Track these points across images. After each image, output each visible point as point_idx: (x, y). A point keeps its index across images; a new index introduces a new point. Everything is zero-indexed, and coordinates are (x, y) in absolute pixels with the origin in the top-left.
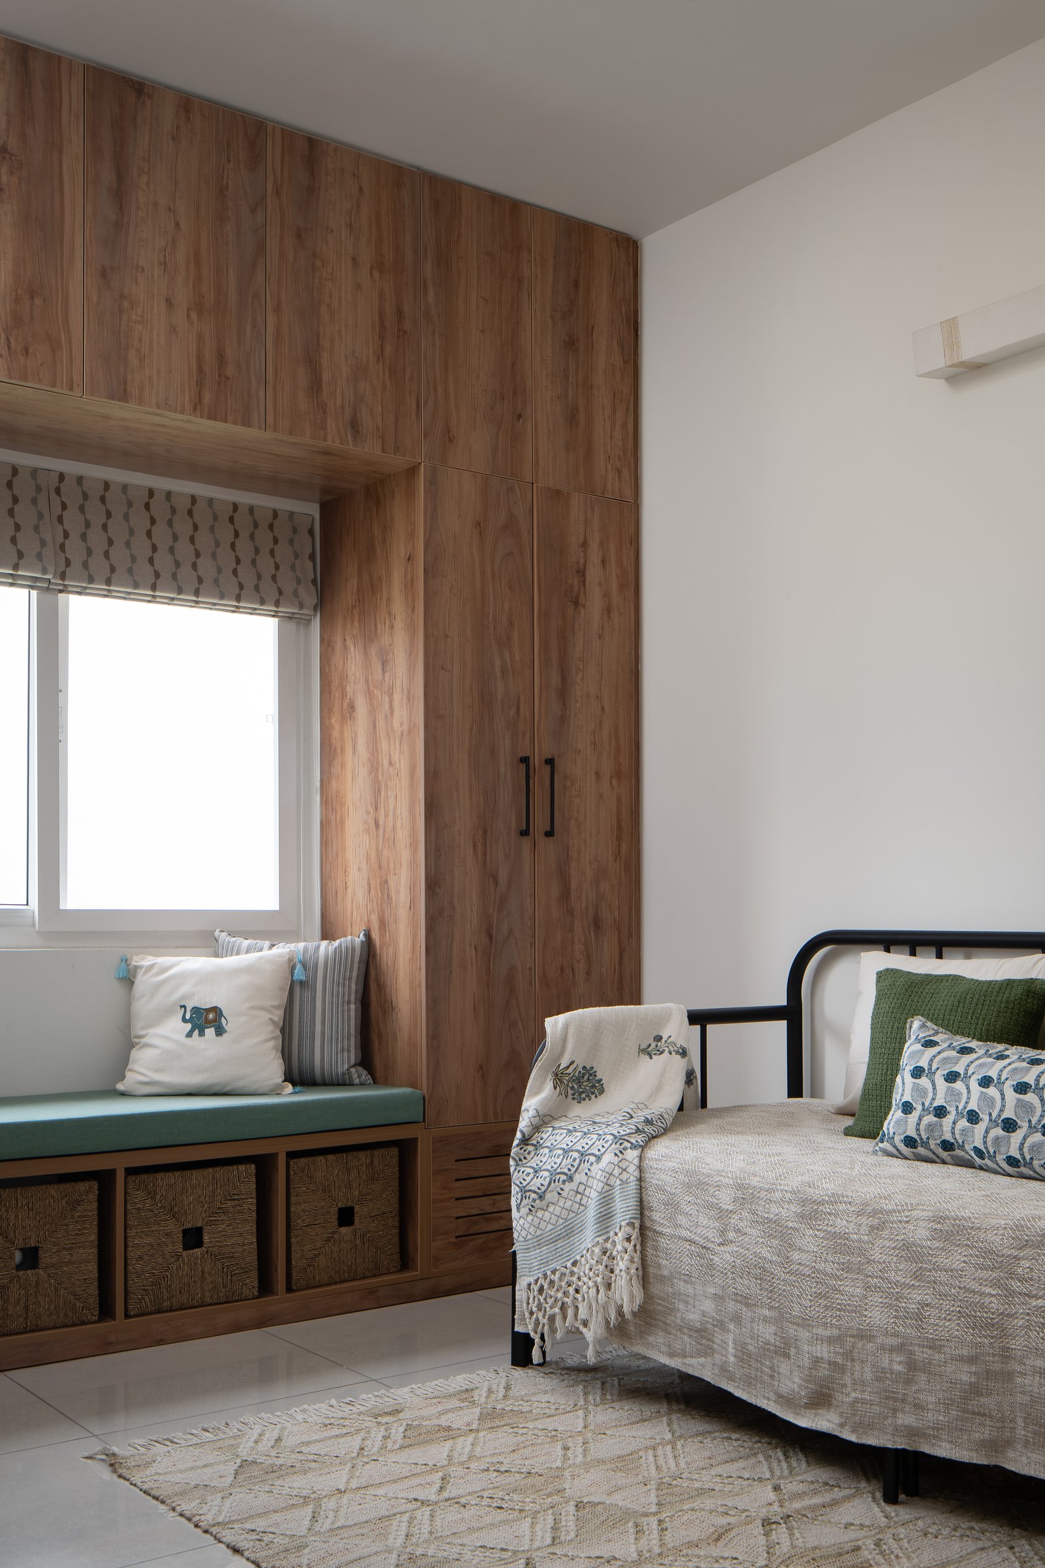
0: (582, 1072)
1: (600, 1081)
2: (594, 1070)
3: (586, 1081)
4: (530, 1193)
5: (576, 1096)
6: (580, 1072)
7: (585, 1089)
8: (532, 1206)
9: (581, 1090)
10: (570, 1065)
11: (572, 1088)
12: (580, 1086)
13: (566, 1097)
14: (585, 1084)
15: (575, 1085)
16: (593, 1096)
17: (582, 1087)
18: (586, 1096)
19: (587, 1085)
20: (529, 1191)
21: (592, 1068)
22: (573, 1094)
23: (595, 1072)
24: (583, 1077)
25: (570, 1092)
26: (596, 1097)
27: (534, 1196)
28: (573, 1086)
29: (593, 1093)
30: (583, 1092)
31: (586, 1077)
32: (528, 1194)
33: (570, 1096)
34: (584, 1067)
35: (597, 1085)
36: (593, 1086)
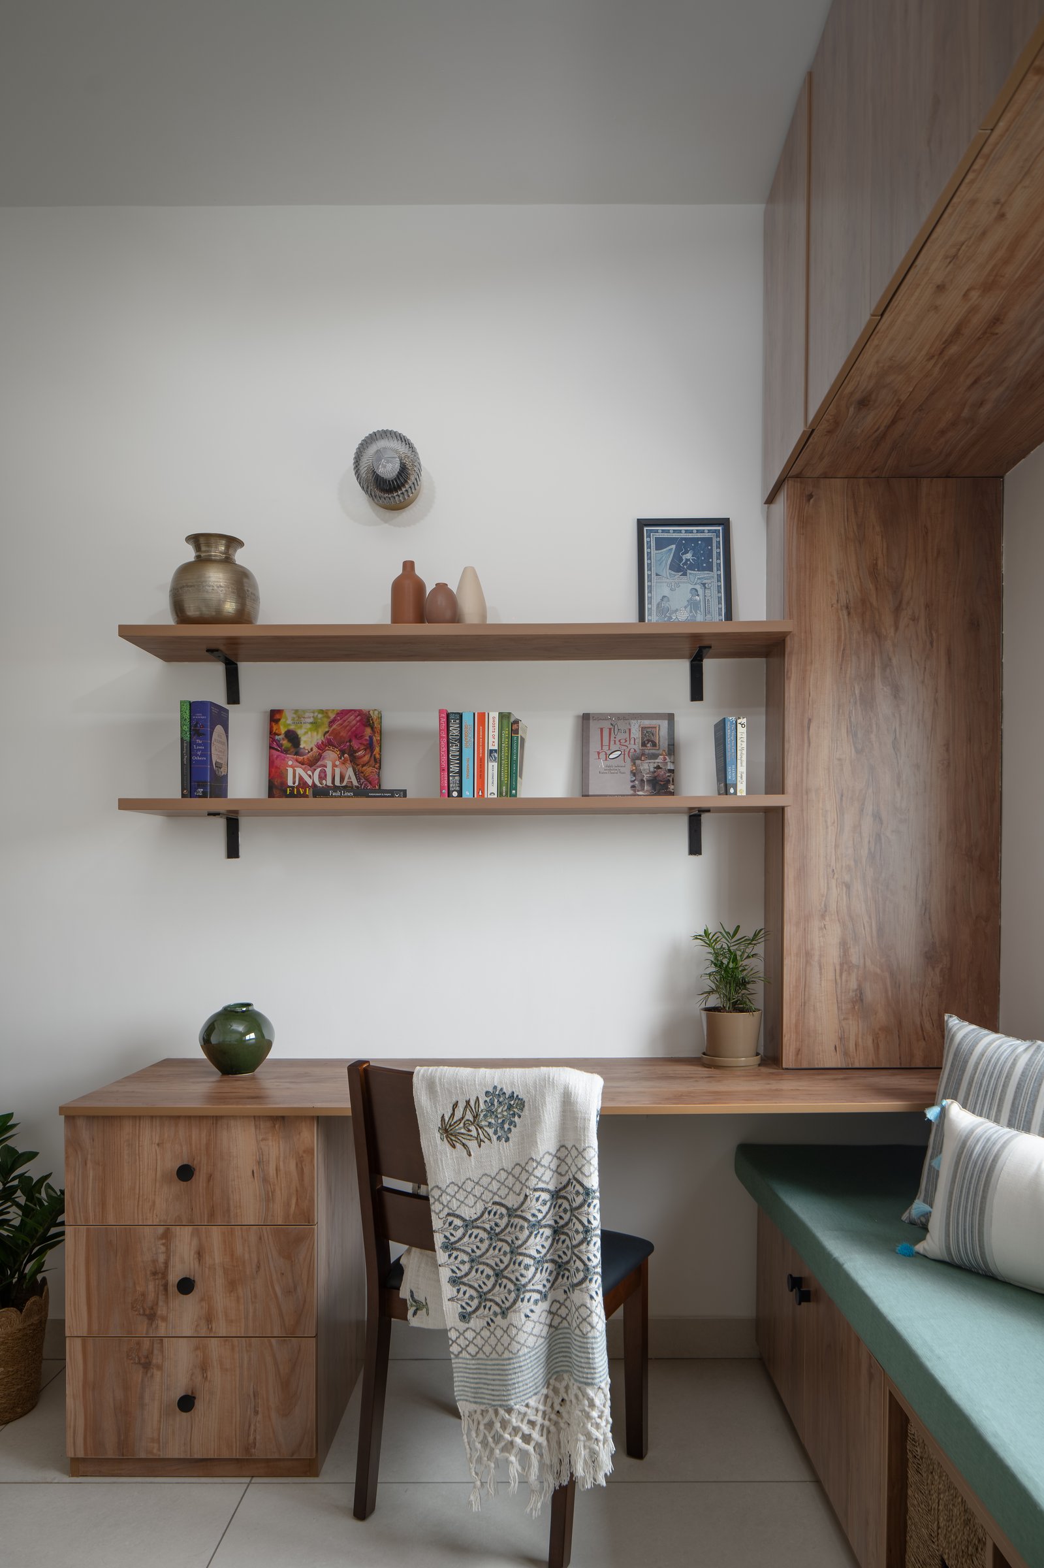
0: (488, 1099)
1: (512, 1096)
2: (499, 1089)
3: (499, 1107)
4: (492, 1303)
5: (499, 1134)
6: (486, 1101)
7: (503, 1116)
8: (492, 1321)
9: (500, 1121)
10: (454, 1110)
11: (490, 1125)
12: (496, 1116)
13: (490, 1139)
14: (499, 1110)
15: (490, 1120)
16: (516, 1119)
17: (499, 1116)
18: (510, 1124)
19: (502, 1111)
20: (491, 1300)
21: (495, 1088)
22: (495, 1133)
23: (501, 1089)
24: (493, 1104)
25: (491, 1131)
26: (519, 1116)
27: (495, 1308)
28: (490, 1123)
29: (514, 1115)
30: (503, 1122)
31: (496, 1103)
32: (489, 1304)
33: (494, 1138)
34: (487, 1093)
35: (512, 1103)
36: (510, 1107)
